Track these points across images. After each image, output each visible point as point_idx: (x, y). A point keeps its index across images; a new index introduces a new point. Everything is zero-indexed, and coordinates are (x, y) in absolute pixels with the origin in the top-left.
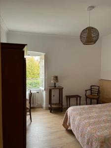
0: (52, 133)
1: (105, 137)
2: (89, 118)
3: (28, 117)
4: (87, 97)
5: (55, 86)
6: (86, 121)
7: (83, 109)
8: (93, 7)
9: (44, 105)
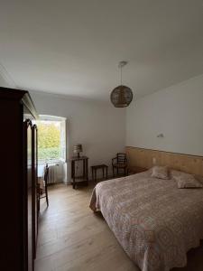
0: (76, 221)
1: (154, 231)
2: (124, 197)
3: (43, 201)
4: (114, 167)
5: (79, 157)
6: (121, 204)
7: (114, 184)
8: (125, 63)
9: (66, 180)
